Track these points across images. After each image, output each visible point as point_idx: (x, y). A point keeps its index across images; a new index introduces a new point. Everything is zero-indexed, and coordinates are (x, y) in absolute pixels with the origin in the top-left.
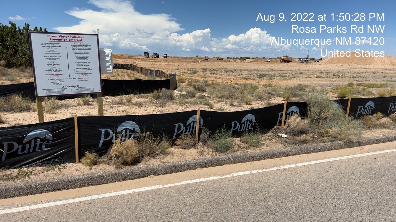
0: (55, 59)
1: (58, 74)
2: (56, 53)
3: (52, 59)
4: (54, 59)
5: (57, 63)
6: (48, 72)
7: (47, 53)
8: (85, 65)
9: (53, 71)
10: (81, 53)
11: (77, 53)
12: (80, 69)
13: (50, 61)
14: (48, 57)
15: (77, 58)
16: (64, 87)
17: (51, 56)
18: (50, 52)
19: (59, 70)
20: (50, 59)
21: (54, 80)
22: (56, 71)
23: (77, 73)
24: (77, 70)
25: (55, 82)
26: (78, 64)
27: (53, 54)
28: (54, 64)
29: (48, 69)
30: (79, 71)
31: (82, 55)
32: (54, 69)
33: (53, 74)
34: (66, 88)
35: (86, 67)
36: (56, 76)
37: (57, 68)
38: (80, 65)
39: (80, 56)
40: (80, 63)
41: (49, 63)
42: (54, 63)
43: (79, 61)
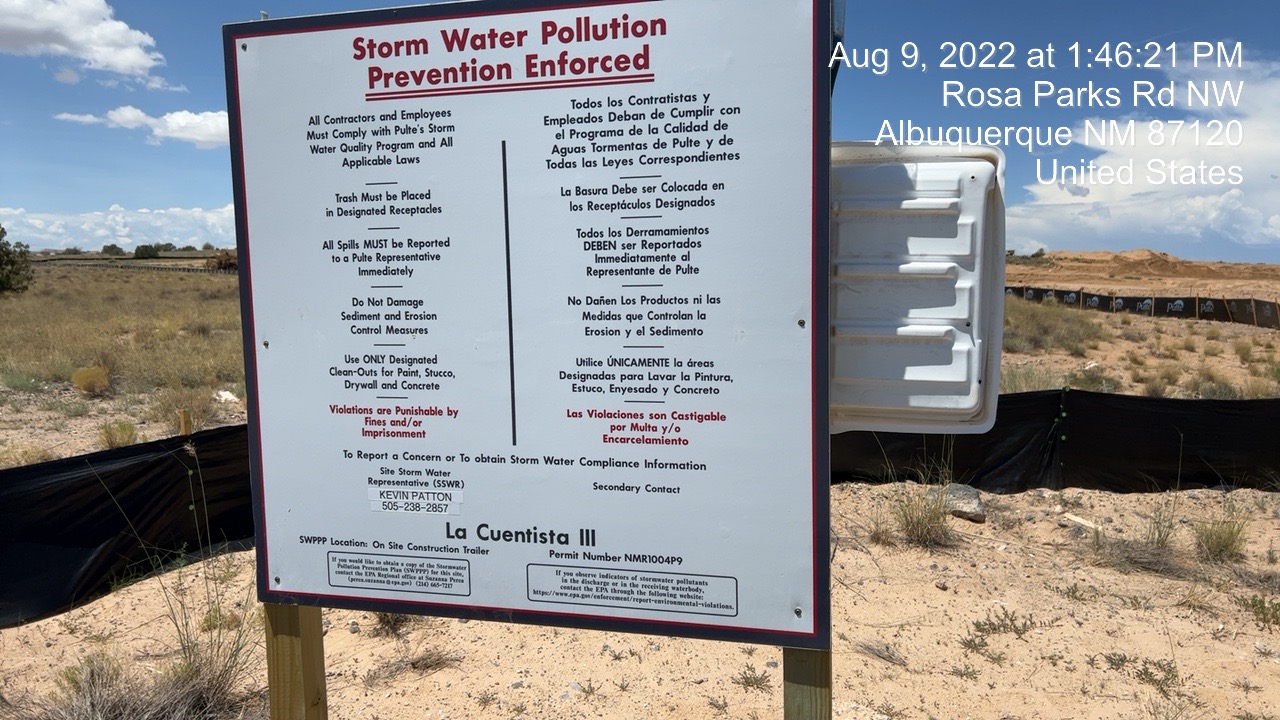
0: (401, 265)
1: (420, 411)
2: (412, 211)
3: (382, 265)
4: (394, 265)
5: (418, 303)
6: (349, 385)
7: (347, 206)
8: (661, 325)
9: (381, 379)
10: (630, 198)
11: (597, 199)
12: (618, 371)
13: (365, 288)
14: (353, 244)
15: (592, 253)
16: (462, 533)
17: (375, 236)
18: (365, 197)
19: (429, 373)
20: (365, 266)
21: (389, 463)
22: (411, 380)
23: (585, 401)
24: (583, 376)
25: (397, 477)
26: (595, 310)
27: (389, 219)
28: (394, 310)
29: (350, 360)
30: (605, 384)
31: (637, 225)
32: (394, 360)
33: (384, 404)
34: (484, 545)
35: (675, 348)
36: (409, 422)
37: (413, 346)
38: (612, 325)
40: (614, 309)
41: (357, 302)
42: (392, 302)
43: (610, 287)
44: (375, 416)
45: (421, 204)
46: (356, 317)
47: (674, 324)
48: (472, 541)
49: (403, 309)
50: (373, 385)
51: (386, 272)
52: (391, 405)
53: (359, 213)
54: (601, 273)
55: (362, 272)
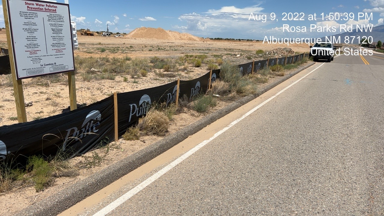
0: (33, 32)
1: (36, 51)
2: (34, 25)
3: (30, 32)
4: (32, 32)
5: (35, 37)
6: (27, 48)
7: (25, 24)
8: (60, 39)
9: (32, 47)
10: (56, 25)
11: (53, 25)
12: (56, 44)
13: (29, 35)
14: (27, 29)
15: (53, 31)
16: (42, 65)
17: (30, 28)
18: (28, 23)
19: (37, 46)
20: (28, 32)
21: (33, 58)
22: (35, 47)
23: (54, 48)
24: (53, 45)
25: (34, 59)
26: (54, 38)
27: (31, 26)
28: (32, 38)
29: (27, 44)
30: (55, 46)
31: (57, 28)
32: (33, 44)
33: (32, 50)
34: (45, 66)
35: (61, 42)
36: (35, 52)
37: (35, 42)
38: (55, 39)
39: (55, 28)
40: (56, 37)
41: (28, 37)
42: (32, 37)
43: (55, 35)
44: (31, 52)
45: (35, 24)
46: (28, 39)
47: (61, 39)
48: (44, 66)
49: (34, 37)
50: (31, 48)
51: (31, 33)
52: (33, 50)
53: (27, 25)
54: (54, 33)
55: (28, 33)
